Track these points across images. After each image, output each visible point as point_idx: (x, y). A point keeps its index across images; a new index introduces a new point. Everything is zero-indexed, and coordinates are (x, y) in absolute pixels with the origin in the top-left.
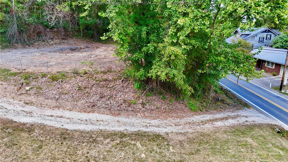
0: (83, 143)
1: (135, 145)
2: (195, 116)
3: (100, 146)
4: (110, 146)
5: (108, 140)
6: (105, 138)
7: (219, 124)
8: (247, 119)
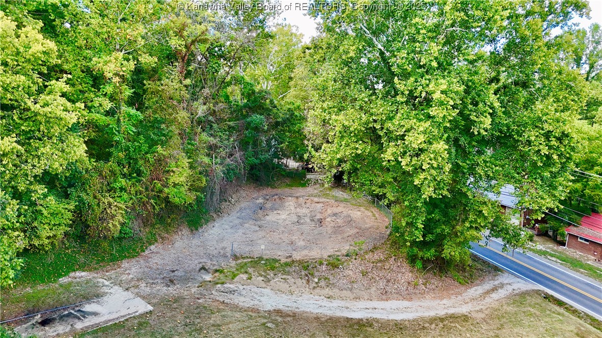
0: (417, 330)
1: (456, 327)
2: (468, 290)
3: (431, 331)
4: (438, 330)
5: (433, 326)
6: (431, 324)
7: (495, 296)
8: (513, 287)
